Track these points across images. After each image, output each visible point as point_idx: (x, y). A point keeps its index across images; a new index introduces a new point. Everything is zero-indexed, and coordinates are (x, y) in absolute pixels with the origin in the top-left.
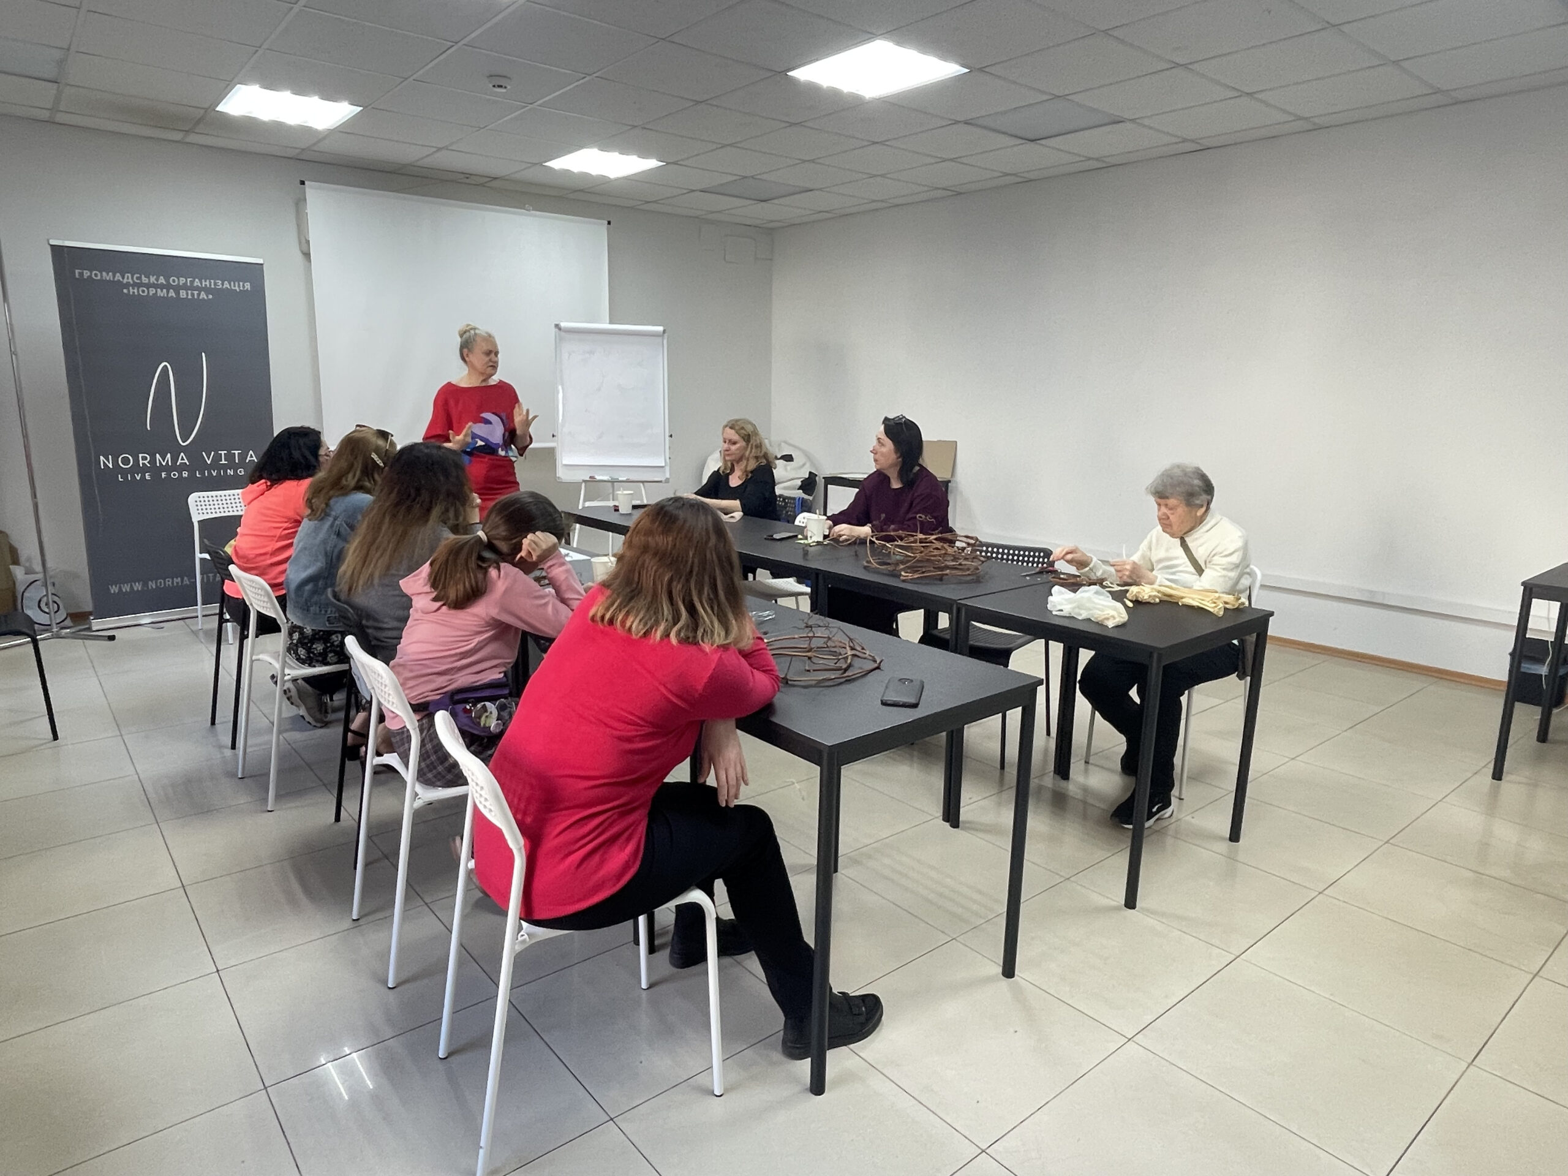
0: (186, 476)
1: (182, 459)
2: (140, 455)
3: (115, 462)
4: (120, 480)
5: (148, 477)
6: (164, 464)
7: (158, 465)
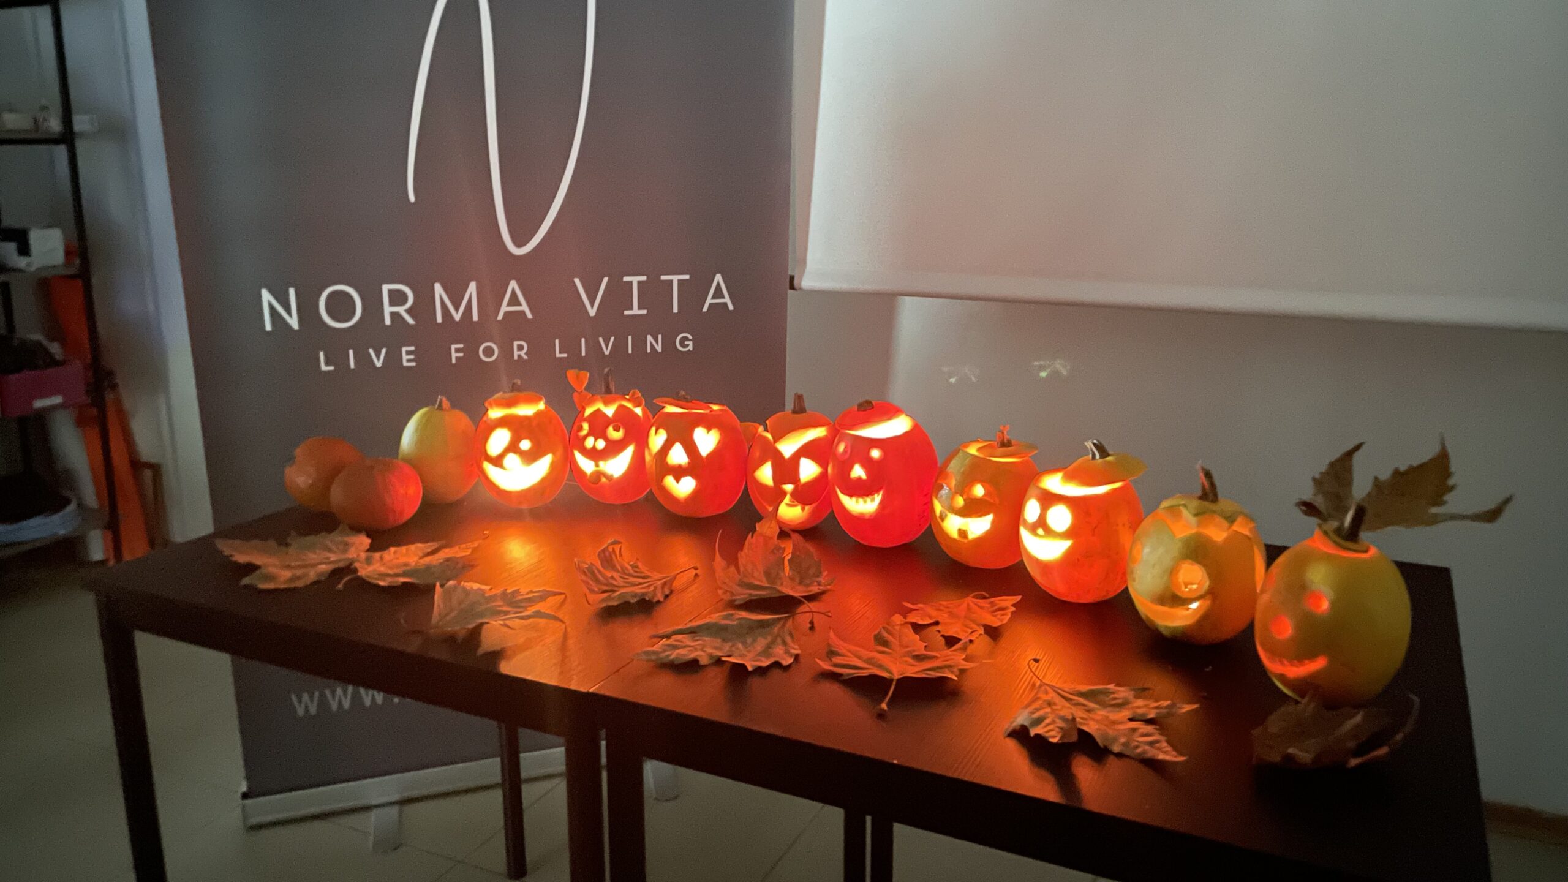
0: (523, 353)
1: (514, 301)
2: (386, 288)
3: (308, 310)
4: (324, 368)
5: (407, 359)
6: (457, 317)
7: (439, 319)
